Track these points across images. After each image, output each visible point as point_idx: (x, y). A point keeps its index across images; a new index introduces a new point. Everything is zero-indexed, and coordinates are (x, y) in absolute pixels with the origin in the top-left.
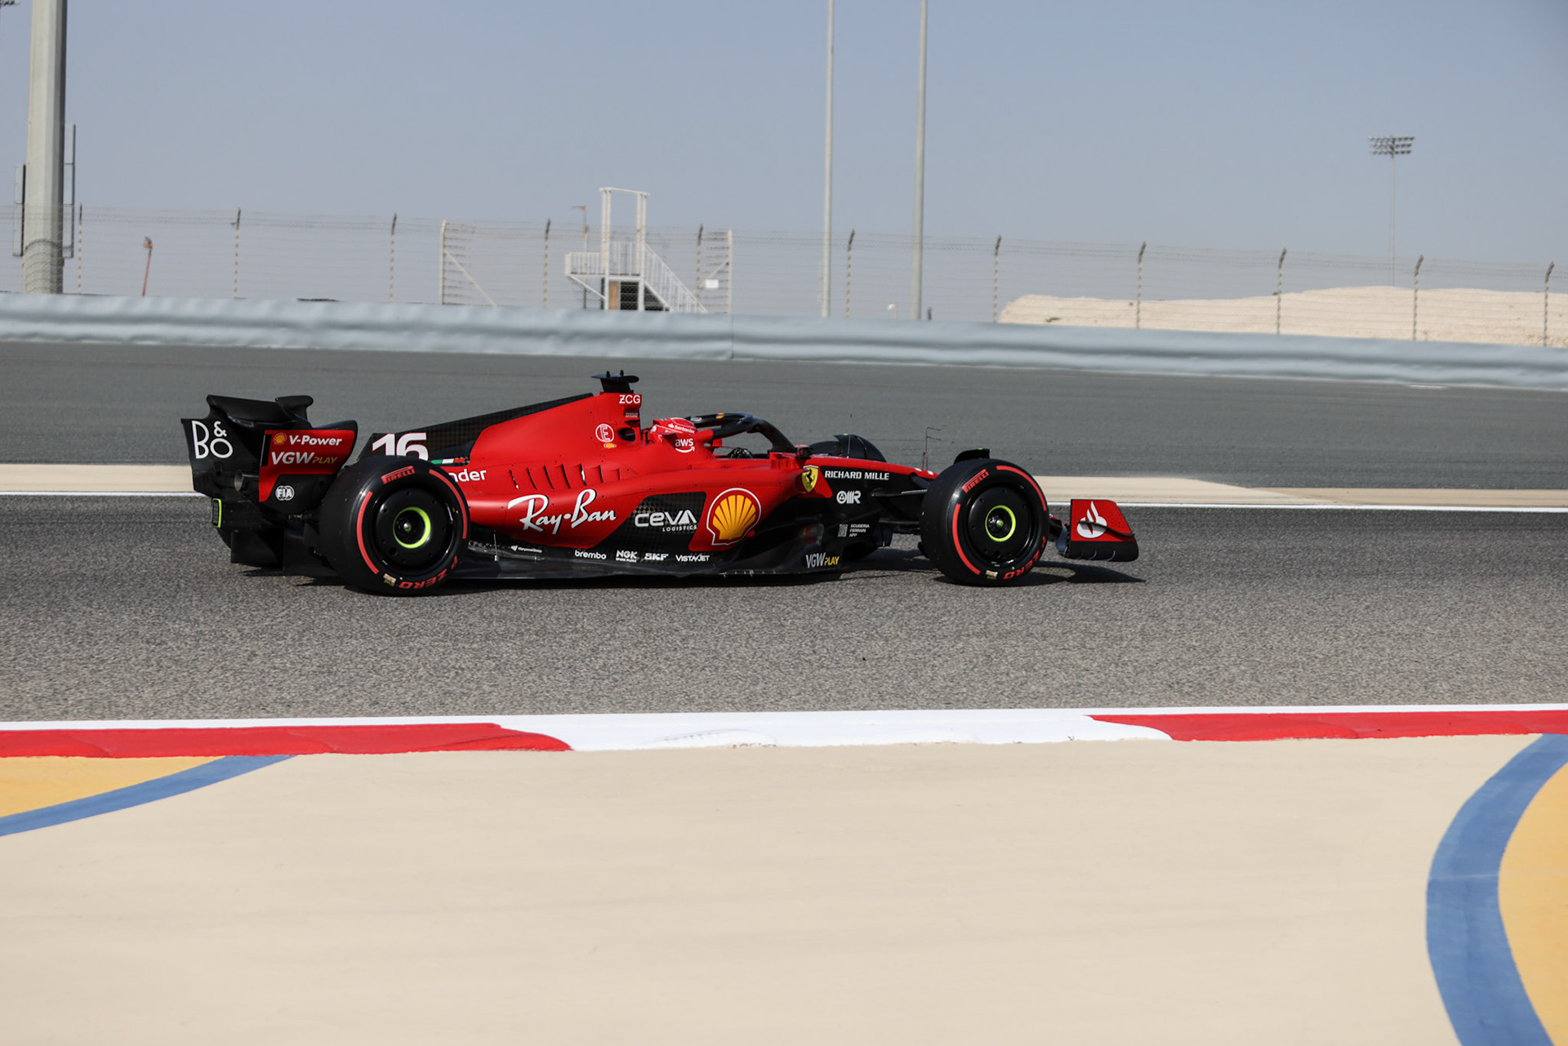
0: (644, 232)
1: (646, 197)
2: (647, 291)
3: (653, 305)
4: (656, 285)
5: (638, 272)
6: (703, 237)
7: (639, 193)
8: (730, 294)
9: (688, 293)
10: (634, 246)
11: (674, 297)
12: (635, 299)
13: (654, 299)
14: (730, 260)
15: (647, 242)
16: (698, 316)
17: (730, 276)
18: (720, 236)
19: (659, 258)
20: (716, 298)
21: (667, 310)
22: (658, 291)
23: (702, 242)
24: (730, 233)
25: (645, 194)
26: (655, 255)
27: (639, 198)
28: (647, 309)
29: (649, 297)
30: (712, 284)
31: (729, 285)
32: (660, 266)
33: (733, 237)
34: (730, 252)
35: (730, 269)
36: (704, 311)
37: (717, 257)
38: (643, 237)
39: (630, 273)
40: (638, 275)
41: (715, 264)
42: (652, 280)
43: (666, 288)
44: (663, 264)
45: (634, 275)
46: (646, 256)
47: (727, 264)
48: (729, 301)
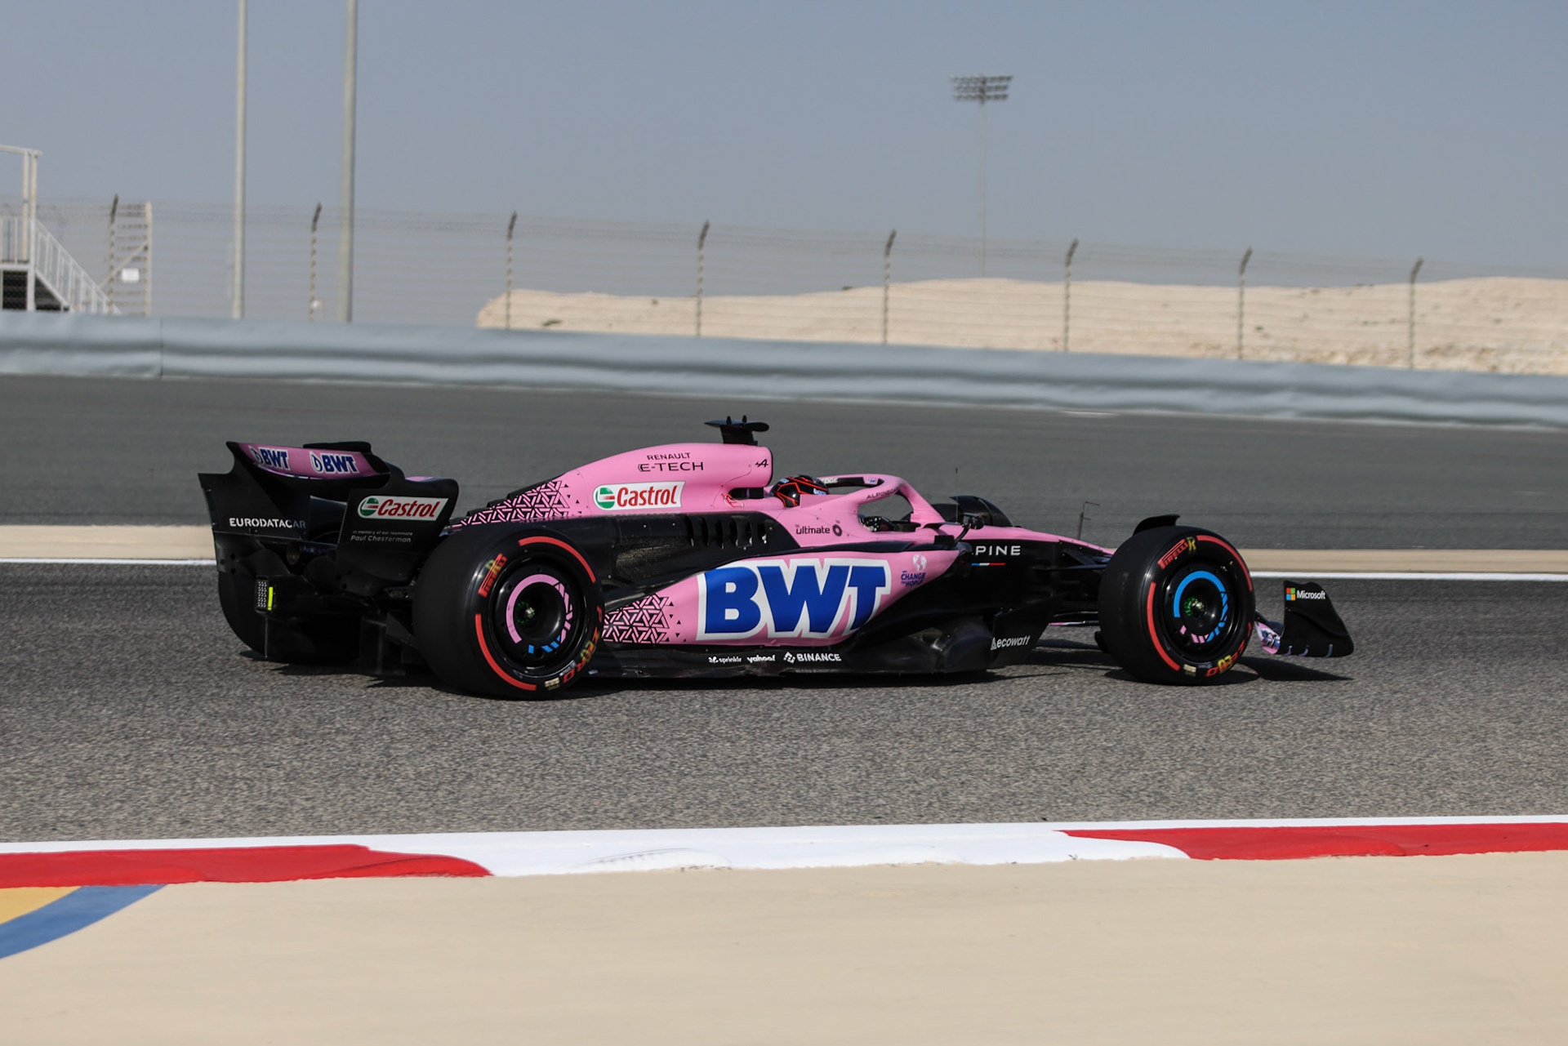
0: (34, 205)
1: (36, 157)
2: (38, 283)
3: (46, 302)
4: (52, 275)
5: (25, 258)
6: (117, 211)
7: (26, 151)
8: (149, 288)
9: (95, 288)
10: (20, 223)
11: (76, 292)
12: (23, 294)
13: (49, 295)
14: (150, 242)
15: (39, 217)
16: (110, 317)
17: (149, 264)
18: (137, 211)
19: (56, 241)
20: (131, 293)
21: (66, 309)
22: (54, 282)
23: (117, 218)
24: (149, 207)
25: (36, 152)
26: (49, 235)
27: (26, 158)
28: (39, 308)
29: (42, 291)
30: (130, 275)
31: (149, 276)
32: (55, 250)
33: (153, 211)
34: (150, 232)
35: (149, 254)
36: (116, 310)
37: (133, 238)
38: (34, 211)
39: (16, 259)
40: (26, 262)
41: (129, 249)
42: (46, 271)
43: (65, 279)
44: (60, 248)
45: (20, 262)
46: (37, 236)
47: (146, 248)
48: (148, 299)
